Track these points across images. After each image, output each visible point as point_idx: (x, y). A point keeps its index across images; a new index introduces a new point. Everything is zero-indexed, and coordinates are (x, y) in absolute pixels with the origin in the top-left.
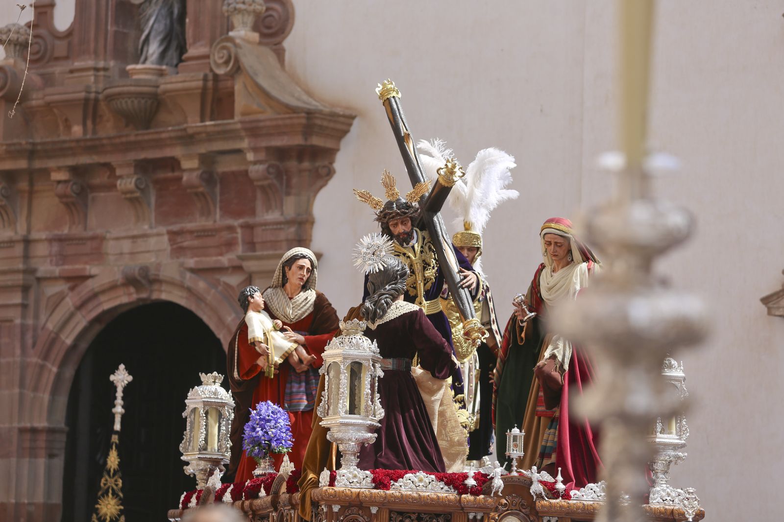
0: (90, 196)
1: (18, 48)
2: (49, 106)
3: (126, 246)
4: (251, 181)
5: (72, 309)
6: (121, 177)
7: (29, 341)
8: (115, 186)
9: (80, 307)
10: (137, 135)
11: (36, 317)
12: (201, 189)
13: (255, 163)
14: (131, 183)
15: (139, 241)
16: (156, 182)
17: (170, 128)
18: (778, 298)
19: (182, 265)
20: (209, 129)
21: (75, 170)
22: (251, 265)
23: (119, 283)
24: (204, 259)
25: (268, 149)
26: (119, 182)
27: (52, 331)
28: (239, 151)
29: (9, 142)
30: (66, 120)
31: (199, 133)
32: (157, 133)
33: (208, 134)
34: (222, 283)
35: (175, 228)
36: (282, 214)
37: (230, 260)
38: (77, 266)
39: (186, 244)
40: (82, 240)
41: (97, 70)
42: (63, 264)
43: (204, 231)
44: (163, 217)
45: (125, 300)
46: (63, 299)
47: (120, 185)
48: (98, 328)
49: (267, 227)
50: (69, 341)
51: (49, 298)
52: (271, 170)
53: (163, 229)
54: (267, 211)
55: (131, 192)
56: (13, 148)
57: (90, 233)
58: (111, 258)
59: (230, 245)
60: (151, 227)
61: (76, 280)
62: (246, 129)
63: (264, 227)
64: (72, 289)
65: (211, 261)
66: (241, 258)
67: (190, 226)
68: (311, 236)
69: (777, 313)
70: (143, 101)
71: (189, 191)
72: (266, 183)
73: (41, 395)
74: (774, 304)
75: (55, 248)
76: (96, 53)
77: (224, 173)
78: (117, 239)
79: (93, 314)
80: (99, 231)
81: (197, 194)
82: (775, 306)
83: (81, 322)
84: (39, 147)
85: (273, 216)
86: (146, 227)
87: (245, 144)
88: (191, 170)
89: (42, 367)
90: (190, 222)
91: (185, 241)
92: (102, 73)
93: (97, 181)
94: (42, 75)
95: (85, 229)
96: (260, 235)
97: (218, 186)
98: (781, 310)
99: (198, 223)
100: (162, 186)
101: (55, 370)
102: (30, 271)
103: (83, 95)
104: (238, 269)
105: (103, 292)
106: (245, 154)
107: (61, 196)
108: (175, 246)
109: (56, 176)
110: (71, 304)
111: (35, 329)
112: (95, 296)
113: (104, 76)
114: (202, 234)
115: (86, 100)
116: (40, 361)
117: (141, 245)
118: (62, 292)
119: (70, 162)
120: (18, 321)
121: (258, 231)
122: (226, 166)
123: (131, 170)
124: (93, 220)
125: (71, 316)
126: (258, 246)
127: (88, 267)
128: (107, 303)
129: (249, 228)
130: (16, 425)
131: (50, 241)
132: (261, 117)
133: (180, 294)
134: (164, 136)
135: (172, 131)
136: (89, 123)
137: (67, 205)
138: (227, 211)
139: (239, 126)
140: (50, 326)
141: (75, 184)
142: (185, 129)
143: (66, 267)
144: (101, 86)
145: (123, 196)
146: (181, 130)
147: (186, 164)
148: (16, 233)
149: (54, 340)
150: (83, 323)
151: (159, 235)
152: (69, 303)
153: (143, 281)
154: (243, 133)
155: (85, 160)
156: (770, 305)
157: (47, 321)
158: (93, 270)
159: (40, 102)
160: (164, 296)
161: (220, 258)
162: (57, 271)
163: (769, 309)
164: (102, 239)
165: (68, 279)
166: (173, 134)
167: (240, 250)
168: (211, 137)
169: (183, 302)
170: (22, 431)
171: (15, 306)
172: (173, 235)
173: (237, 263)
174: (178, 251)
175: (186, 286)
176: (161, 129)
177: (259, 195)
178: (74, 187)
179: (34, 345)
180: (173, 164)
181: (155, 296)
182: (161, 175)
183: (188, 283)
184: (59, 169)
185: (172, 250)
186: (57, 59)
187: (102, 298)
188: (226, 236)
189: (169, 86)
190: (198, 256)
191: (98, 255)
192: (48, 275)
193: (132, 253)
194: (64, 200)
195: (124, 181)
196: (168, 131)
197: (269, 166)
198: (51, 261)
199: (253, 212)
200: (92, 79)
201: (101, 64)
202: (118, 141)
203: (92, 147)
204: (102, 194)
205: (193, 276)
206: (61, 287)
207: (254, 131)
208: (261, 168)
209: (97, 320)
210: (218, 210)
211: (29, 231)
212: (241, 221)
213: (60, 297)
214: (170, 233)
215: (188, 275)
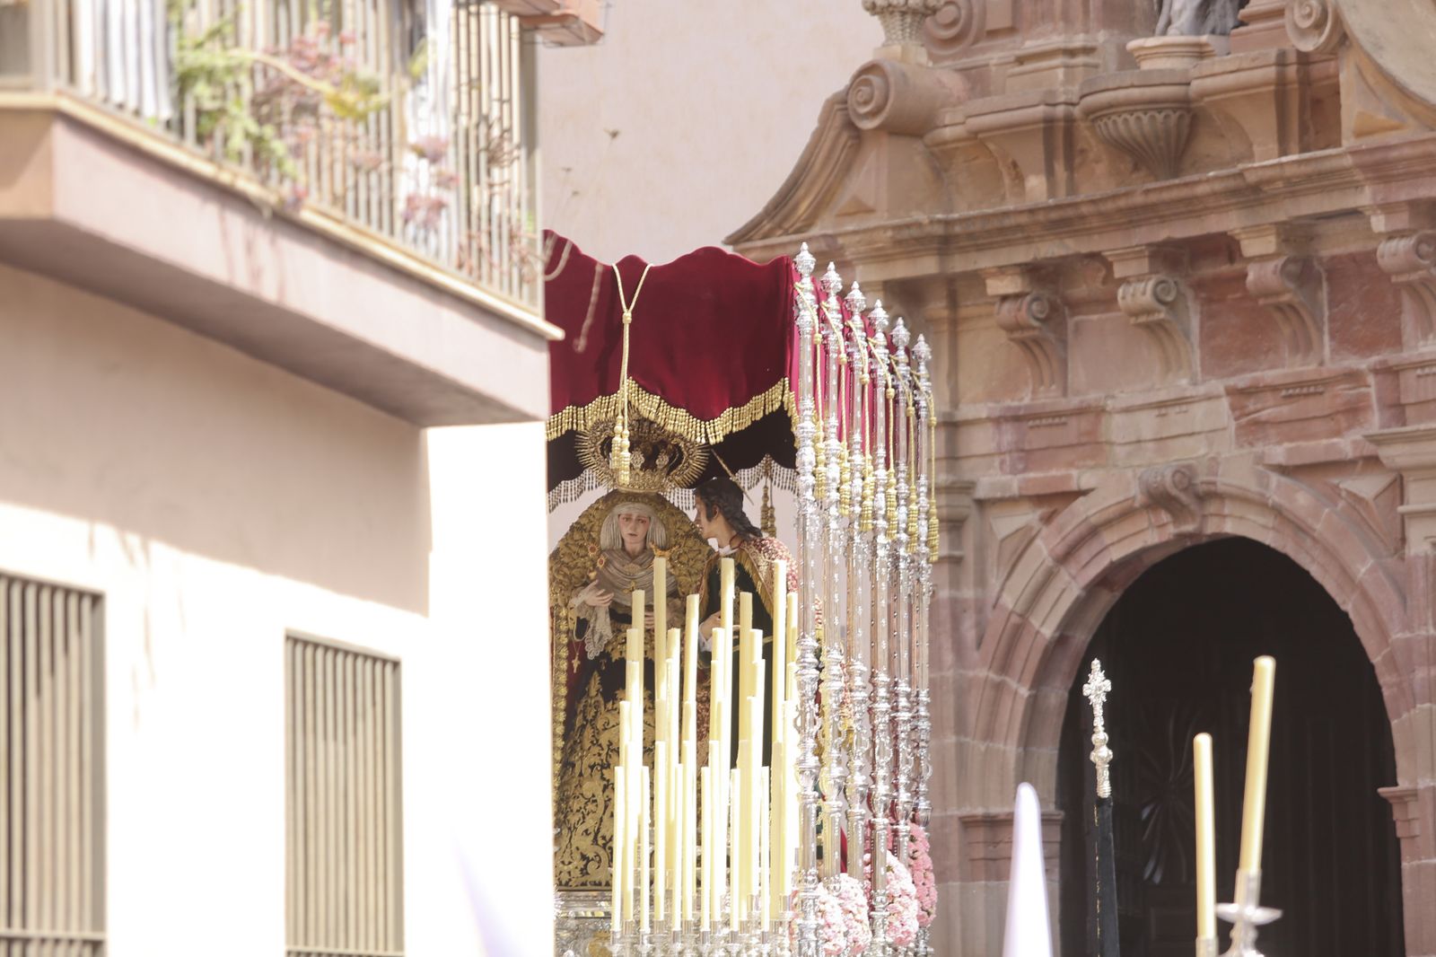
0: (1071, 322)
1: (908, 19)
2: (976, 138)
3: (1147, 424)
4: (1384, 276)
5: (1049, 562)
6: (1124, 280)
8: (1114, 299)
9: (1065, 557)
10: (1147, 192)
11: (981, 582)
12: (1286, 298)
13: (1391, 236)
14: (1144, 293)
15: (1172, 411)
16: (1199, 286)
17: (1211, 174)
19: (1259, 459)
20: (1289, 171)
21: (1032, 271)
22: (1395, 455)
23: (1137, 505)
24: (1303, 444)
25: (1413, 205)
26: (1120, 292)
27: (1011, 613)
28: (1355, 213)
29: (896, 222)
30: (1015, 165)
31: (1270, 181)
32: (1186, 185)
33: (1288, 181)
34: (1344, 494)
35: (1242, 381)
37: (1355, 443)
38: (1054, 473)
39: (1264, 415)
40: (1058, 417)
41: (1071, 53)
42: (1025, 470)
43: (1300, 384)
44: (1217, 359)
45: (1152, 538)
46: (1031, 542)
47: (1124, 298)
48: (1107, 600)
49: (1427, 370)
50: (1048, 631)
51: (1003, 540)
52: (1424, 248)
53: (1217, 385)
54: (1425, 336)
55: (1149, 312)
56: (905, 234)
57: (1074, 402)
58: (1120, 452)
59: (1354, 411)
60: (1194, 383)
61: (1056, 500)
62: (1363, 167)
63: (1419, 372)
64: (1047, 519)
65: (1317, 448)
66: (1377, 440)
67: (1270, 375)
70: (1160, 117)
71: (1261, 302)
72: (1414, 277)
73: (1001, 746)
75: (1008, 435)
76: (1066, 18)
77: (1333, 258)
78: (1128, 410)
79: (1093, 571)
80: (1092, 397)
81: (1279, 308)
83: (1070, 587)
84: (958, 229)
86: (1184, 382)
87: (1364, 198)
88: (1263, 258)
89: (999, 688)
90: (1272, 367)
91: (1263, 409)
92: (1080, 60)
93: (1080, 291)
94: (963, 71)
95: (1065, 393)
96: (1412, 387)
97: (1325, 285)
99: (1286, 368)
100: (1211, 292)
101: (1024, 692)
102: (961, 488)
103: (1041, 111)
104: (1372, 462)
105: (1108, 524)
106: (1369, 217)
107: (1011, 328)
108: (1244, 420)
109: (997, 286)
110: (1045, 552)
111: (980, 609)
112: (1094, 531)
113: (1085, 65)
114: (1297, 391)
115: (1049, 121)
116: (993, 676)
117: (1177, 421)
118: (1026, 529)
119: (1023, 255)
120: (943, 593)
121: (1409, 379)
122: (1336, 245)
123: (1143, 266)
124: (1078, 373)
125: (1049, 576)
126: (1410, 412)
127: (1074, 473)
128: (1119, 547)
129: (1390, 373)
130: (955, 812)
131: (997, 421)
132: (1392, 138)
133: (1261, 520)
134: (1201, 190)
135: (1216, 178)
136: (1060, 168)
137: (1023, 343)
138: (1345, 340)
139: (1348, 161)
140: (1008, 601)
141: (1036, 299)
142: (1241, 174)
143: (1032, 475)
144: (1075, 90)
145: (1133, 320)
146: (1234, 176)
147: (1251, 247)
149: (1017, 632)
150: (1075, 591)
151: (1209, 398)
152: (1043, 550)
153: (1184, 498)
154: (1359, 176)
155: (1050, 249)
157: (1002, 589)
158: (1083, 478)
159: (958, 131)
160: (1230, 528)
161: (1335, 440)
162: (1014, 484)
164: (1096, 412)
165: (1039, 499)
166: (1218, 186)
167: (1375, 422)
168: (1295, 187)
169: (1268, 539)
170: (968, 823)
172: (1239, 395)
173: (1369, 449)
174: (1252, 429)
175: (1270, 502)
176: (1195, 177)
177: (1407, 303)
178: (1035, 306)
179: (978, 641)
180: (1226, 247)
181: (1212, 527)
182: (1209, 270)
183: (1274, 498)
184: (1002, 271)
185: (1239, 428)
186: (993, 34)
187: (1108, 537)
188: (1344, 392)
189: (1209, 83)
190: (1291, 440)
191: (1093, 447)
192: (999, 495)
193: (1159, 440)
194: (1017, 335)
195: (1131, 289)
196: (1208, 180)
197: (1419, 242)
198: (1002, 463)
199: (1397, 340)
200: (1060, 73)
201: (1079, 41)
202: (1110, 206)
203: (1061, 222)
204: (1095, 317)
205: (1284, 480)
206: (1027, 517)
207: (1380, 169)
208: (1402, 245)
209: (1103, 581)
210: (1326, 338)
211: (955, 403)
212: (1374, 359)
213: (1026, 540)
214: (1232, 392)
215: (1275, 478)
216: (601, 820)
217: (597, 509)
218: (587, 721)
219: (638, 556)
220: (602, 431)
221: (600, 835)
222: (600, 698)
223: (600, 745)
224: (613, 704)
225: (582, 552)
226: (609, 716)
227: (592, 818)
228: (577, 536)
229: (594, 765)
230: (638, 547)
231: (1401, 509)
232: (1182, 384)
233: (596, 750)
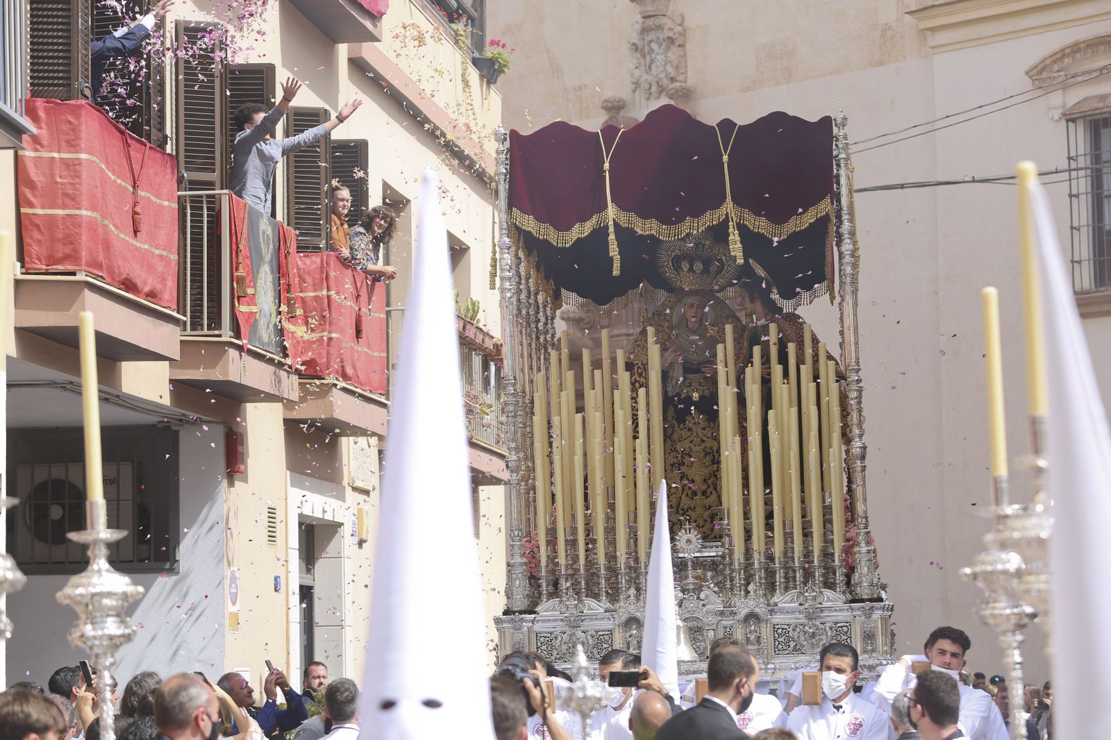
216: (681, 498)
217: (670, 301)
218: (667, 436)
219: (697, 331)
220: (672, 252)
221: (680, 507)
222: (674, 422)
223: (677, 451)
224: (684, 425)
225: (661, 329)
226: (682, 432)
227: (675, 498)
228: (656, 319)
229: (674, 464)
230: (697, 325)
233: (674, 454)
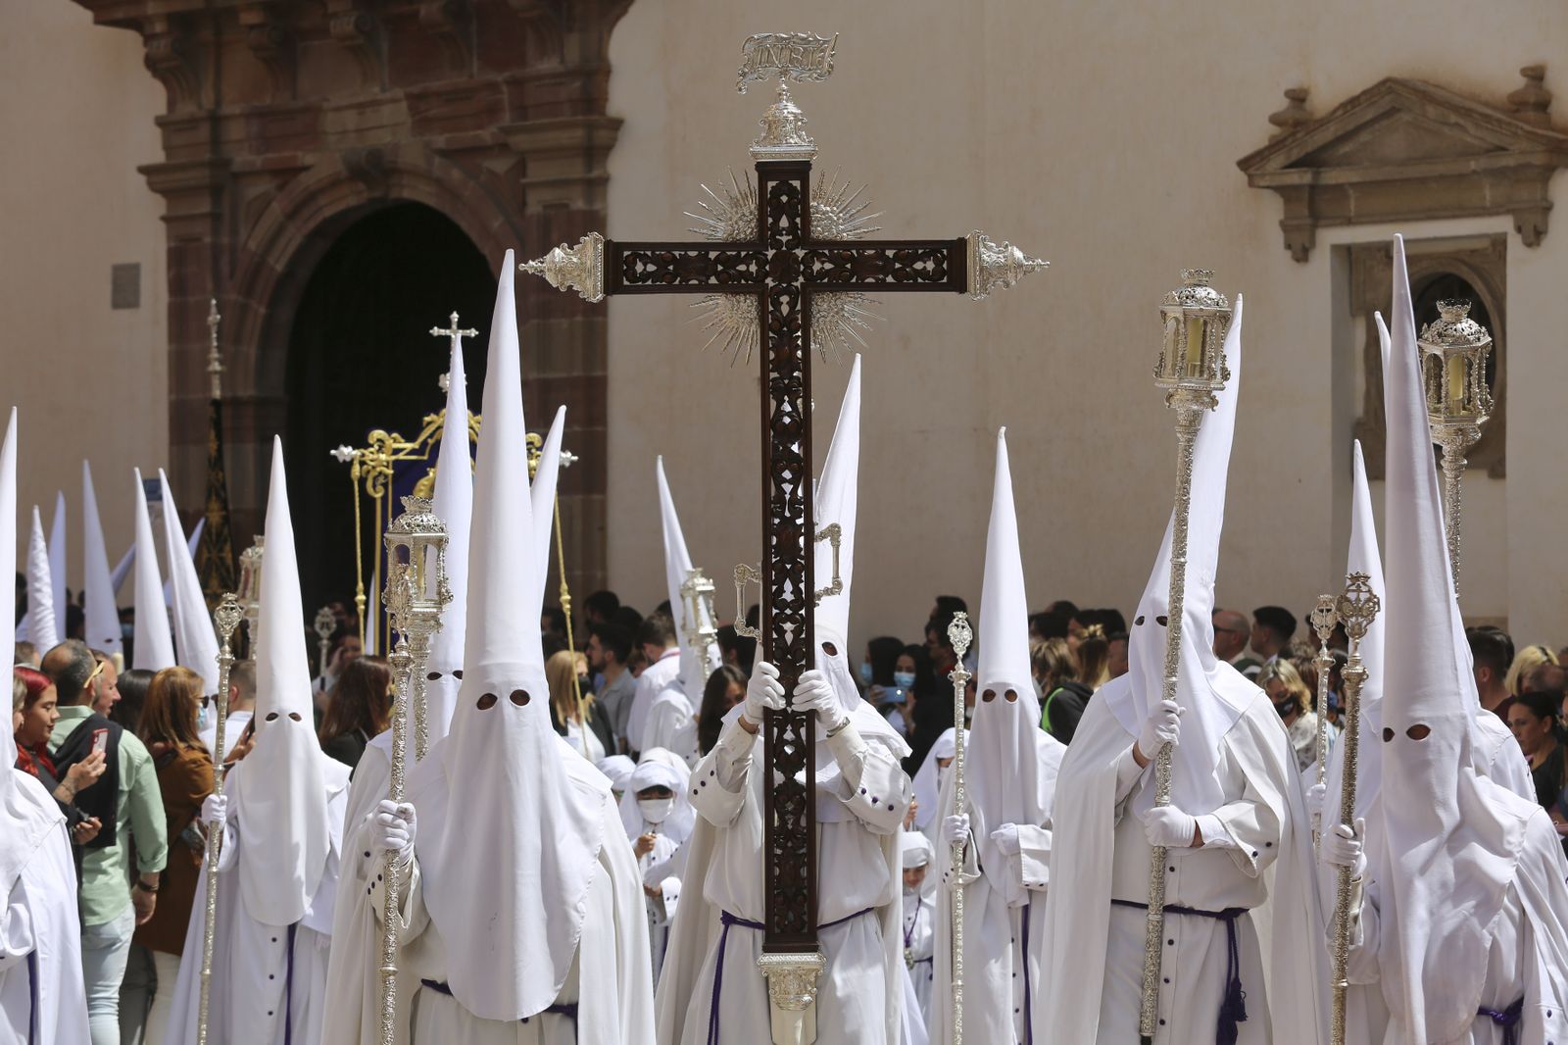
0: (299, 47)
3: (351, 119)
4: (513, 13)
5: (282, 218)
6: (334, 15)
7: (225, 269)
8: (328, 29)
9: (292, 215)
11: (234, 232)
12: (446, 29)
14: (349, 24)
15: (369, 111)
16: (388, 21)
18: (1262, 160)
19: (428, 145)
21: (271, 7)
22: (521, 141)
23: (342, 177)
24: (458, 135)
26: (332, 23)
27: (255, 253)
34: (484, 171)
35: (415, 89)
36: (562, 61)
37: (492, 134)
38: (287, 154)
39: (432, 113)
40: (289, 114)
42: (266, 152)
43: (456, 92)
44: (400, 73)
45: (352, 201)
46: (269, 204)
47: (335, 27)
49: (542, 82)
50: (279, 267)
51: (250, 203)
53: (399, 93)
54: (541, 58)
55: (351, 37)
57: (300, 103)
58: (331, 139)
59: (492, 111)
60: (383, 90)
61: (286, 174)
63: (537, 83)
64: (281, 188)
65: (466, 137)
66: (507, 131)
67: (435, 85)
68: (606, 93)
69: (1263, 183)
71: (429, 32)
72: (535, 14)
74: (1257, 169)
75: (255, 127)
78: (338, 109)
79: (312, 225)
80: (313, 100)
81: (441, 36)
82: (1259, 172)
83: (294, 238)
85: (548, 65)
86: (376, 89)
89: (245, 308)
90: (437, 79)
91: (430, 109)
93: (306, 23)
95: (294, 96)
96: (532, 95)
97: (474, 23)
98: (1267, 178)
99: (448, 80)
100: (396, 26)
101: (262, 310)
102: (220, 164)
104: (503, 148)
105: (322, 191)
107: (257, 49)
108: (417, 117)
109: (246, 18)
110: (279, 211)
111: (232, 251)
112: (311, 197)
114: (454, 96)
116: (241, 299)
117: (371, 118)
118: (267, 194)
120: (208, 240)
121: (530, 89)
124: (304, 83)
125: (280, 231)
126: (530, 112)
127: (300, 154)
128: (330, 207)
129: (516, 83)
131: (247, 116)
133: (428, 189)
137: (266, 62)
138: (488, 60)
140: (252, 245)
141: (273, 28)
143: (270, 155)
145: (340, 44)
148: (200, 106)
149: (259, 266)
150: (299, 238)
151: (394, 101)
152: (277, 209)
153: (375, 173)
156: (1252, 171)
157: (249, 236)
158: (308, 159)
160: (406, 194)
161: (480, 132)
162: (258, 161)
163: (1250, 177)
164: (317, 110)
165: (274, 173)
167: (506, 119)
169: (432, 202)
171: (203, 216)
172: (414, 99)
173: (502, 138)
174: (422, 124)
175: (434, 176)
177: (530, 34)
178: (273, 34)
179: (232, 275)
181: (394, 194)
182: (394, 9)
183: (437, 172)
184: (249, 7)
185: (414, 123)
187: (322, 201)
188: (487, 97)
190: (449, 131)
191: (312, 135)
192: (248, 169)
193: (359, 131)
194: (261, 54)
195: (339, 22)
198: (250, 147)
199: (522, 61)
204: (315, 43)
205: (443, 161)
206: (266, 185)
209: (318, 233)
210: (475, 60)
211: (218, 102)
212: (507, 74)
213: (265, 201)
214: (409, 97)
215: (437, 160)
231: (523, 181)
232: (375, 90)
